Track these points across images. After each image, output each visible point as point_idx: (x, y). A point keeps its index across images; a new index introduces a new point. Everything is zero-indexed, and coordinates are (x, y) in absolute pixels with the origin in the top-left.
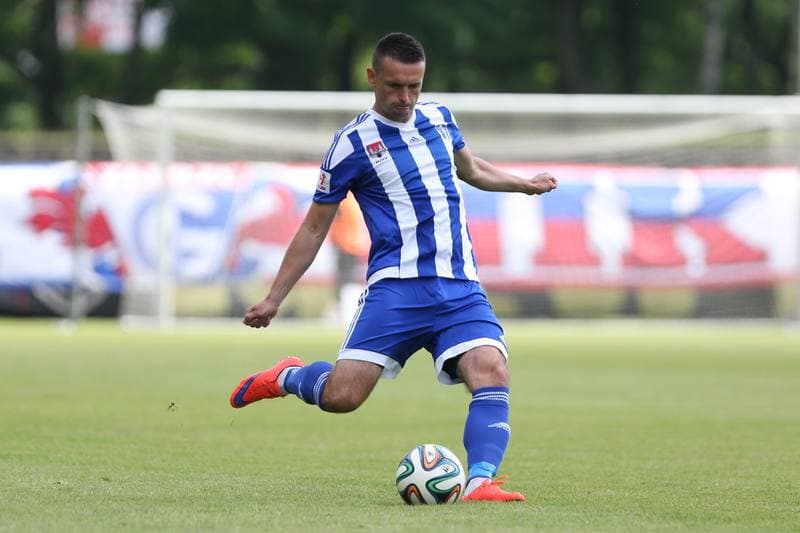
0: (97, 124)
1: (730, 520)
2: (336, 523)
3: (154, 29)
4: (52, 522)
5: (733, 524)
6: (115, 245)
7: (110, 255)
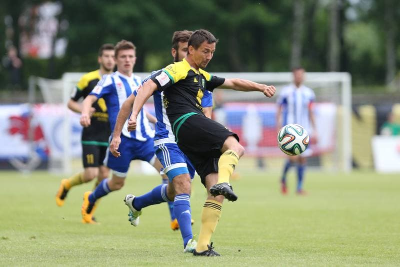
0: (38, 89)
1: (316, 252)
2: (150, 255)
3: (61, 47)
4: (30, 256)
5: (317, 253)
6: (44, 139)
7: (42, 144)
